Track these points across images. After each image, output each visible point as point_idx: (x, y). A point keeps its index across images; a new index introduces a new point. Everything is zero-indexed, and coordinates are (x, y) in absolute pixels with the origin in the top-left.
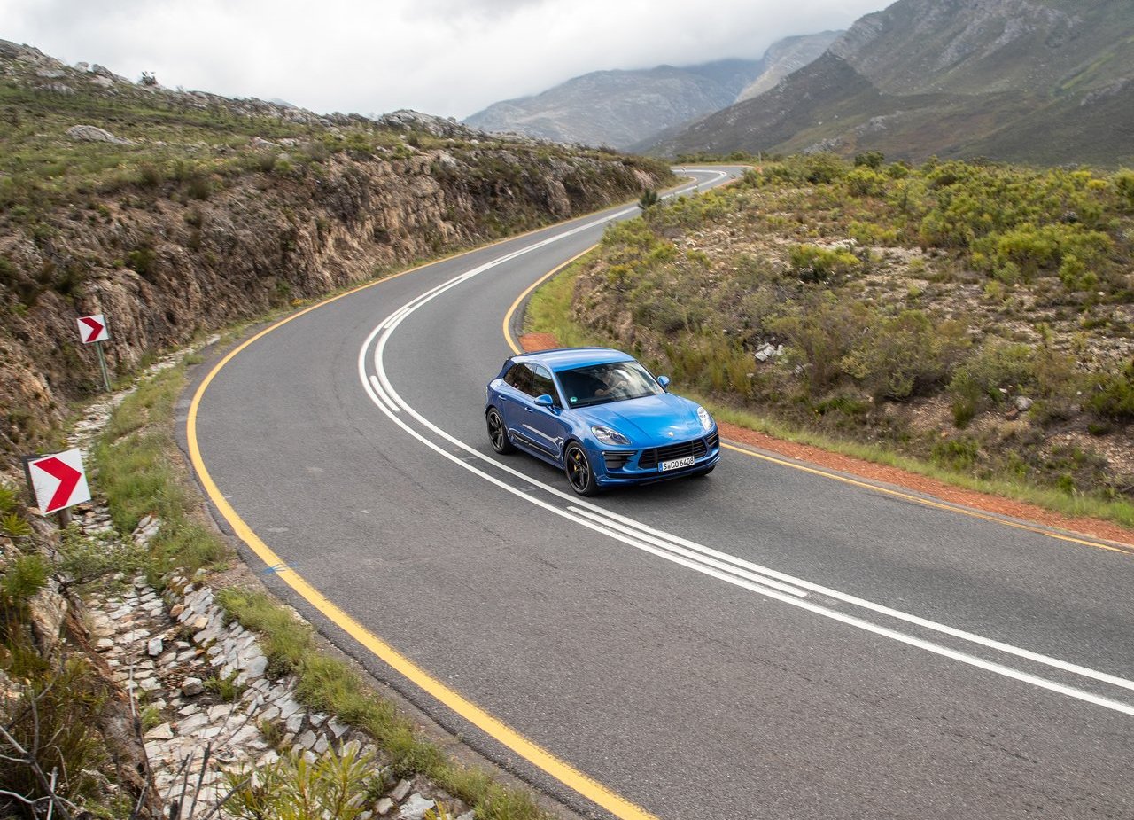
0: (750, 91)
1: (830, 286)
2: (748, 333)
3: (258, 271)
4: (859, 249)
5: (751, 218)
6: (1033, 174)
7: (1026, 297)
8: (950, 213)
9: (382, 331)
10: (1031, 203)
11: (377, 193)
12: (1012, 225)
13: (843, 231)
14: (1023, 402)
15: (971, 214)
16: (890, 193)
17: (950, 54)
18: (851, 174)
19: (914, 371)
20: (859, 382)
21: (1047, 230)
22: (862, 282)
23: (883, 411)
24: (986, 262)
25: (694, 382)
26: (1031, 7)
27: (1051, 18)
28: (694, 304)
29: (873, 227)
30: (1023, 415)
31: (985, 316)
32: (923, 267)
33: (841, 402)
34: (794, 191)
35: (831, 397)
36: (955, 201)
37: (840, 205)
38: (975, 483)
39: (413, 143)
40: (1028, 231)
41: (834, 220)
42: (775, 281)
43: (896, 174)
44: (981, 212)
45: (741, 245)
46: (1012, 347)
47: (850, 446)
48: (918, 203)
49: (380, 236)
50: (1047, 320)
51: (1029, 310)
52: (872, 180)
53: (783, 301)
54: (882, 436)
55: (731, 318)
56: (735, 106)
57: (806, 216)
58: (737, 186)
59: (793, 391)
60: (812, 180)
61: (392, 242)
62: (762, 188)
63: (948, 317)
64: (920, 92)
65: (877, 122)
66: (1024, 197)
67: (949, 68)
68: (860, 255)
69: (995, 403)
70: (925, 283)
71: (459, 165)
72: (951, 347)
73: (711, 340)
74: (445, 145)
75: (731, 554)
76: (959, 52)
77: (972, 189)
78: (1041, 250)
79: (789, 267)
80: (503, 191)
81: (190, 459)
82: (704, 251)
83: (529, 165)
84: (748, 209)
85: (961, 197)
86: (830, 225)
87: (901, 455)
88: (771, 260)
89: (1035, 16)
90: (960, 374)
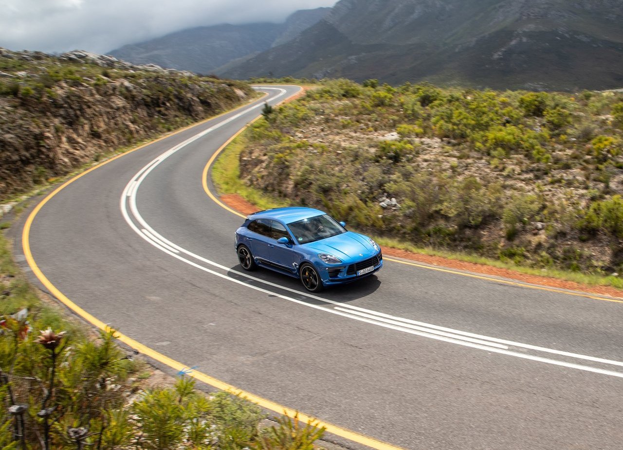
3: (21, 160)
11: (89, 107)
17: (388, 23)
27: (438, 5)
39: (106, 75)
49: (95, 135)
60: (345, 96)
61: (103, 138)
62: (321, 101)
64: (374, 42)
65: (353, 59)
67: (389, 30)
71: (135, 88)
74: (123, 75)
76: (392, 21)
80: (164, 104)
89: (430, 5)
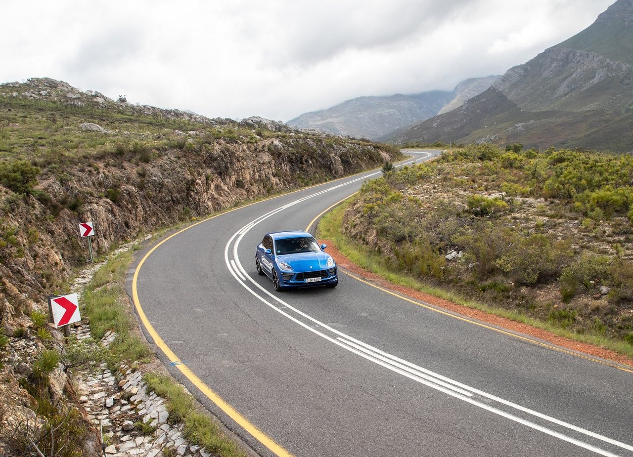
0: (446, 108)
1: (490, 218)
2: (443, 244)
3: (173, 201)
4: (508, 198)
5: (445, 179)
6: (612, 158)
7: (607, 228)
8: (562, 179)
9: (238, 236)
10: (611, 174)
11: (239, 161)
12: (599, 186)
13: (498, 188)
14: (604, 289)
15: (574, 180)
16: (526, 167)
17: (563, 89)
18: (504, 156)
19: (539, 269)
20: (506, 274)
21: (620, 190)
22: (509, 217)
23: (520, 291)
24: (583, 208)
25: (410, 270)
26: (612, 63)
27: (624, 69)
28: (412, 227)
29: (516, 186)
30: (604, 297)
31: (582, 239)
32: (545, 209)
33: (495, 285)
34: (470, 164)
35: (489, 282)
36: (565, 172)
37: (497, 173)
38: (574, 335)
39: (259, 134)
40: (609, 190)
41: (493, 181)
42: (458, 215)
43: (530, 156)
44: (580, 179)
45: (439, 194)
46: (598, 257)
47: (500, 311)
48: (543, 173)
49: (239, 184)
50: (619, 242)
51: (608, 236)
52: (516, 159)
53: (463, 227)
54: (518, 305)
55: (433, 235)
56: (439, 116)
57: (477, 179)
58: (438, 161)
59: (467, 277)
60: (481, 158)
61: (245, 188)
62: (452, 163)
63: (560, 238)
64: (544, 110)
65: (519, 127)
66: (606, 170)
67: (562, 97)
68: (508, 201)
69: (587, 289)
70: (546, 219)
71: (283, 147)
72: (561, 256)
73: (421, 247)
74: (276, 136)
75: (429, 369)
76: (568, 87)
77: (575, 165)
78: (616, 201)
79: (467, 207)
80: (307, 161)
81: (133, 301)
82: (418, 197)
83: (322, 147)
84: (444, 174)
85: (568, 170)
86: (490, 184)
87: (530, 317)
88: (456, 203)
89: (614, 67)
90: (566, 272)
